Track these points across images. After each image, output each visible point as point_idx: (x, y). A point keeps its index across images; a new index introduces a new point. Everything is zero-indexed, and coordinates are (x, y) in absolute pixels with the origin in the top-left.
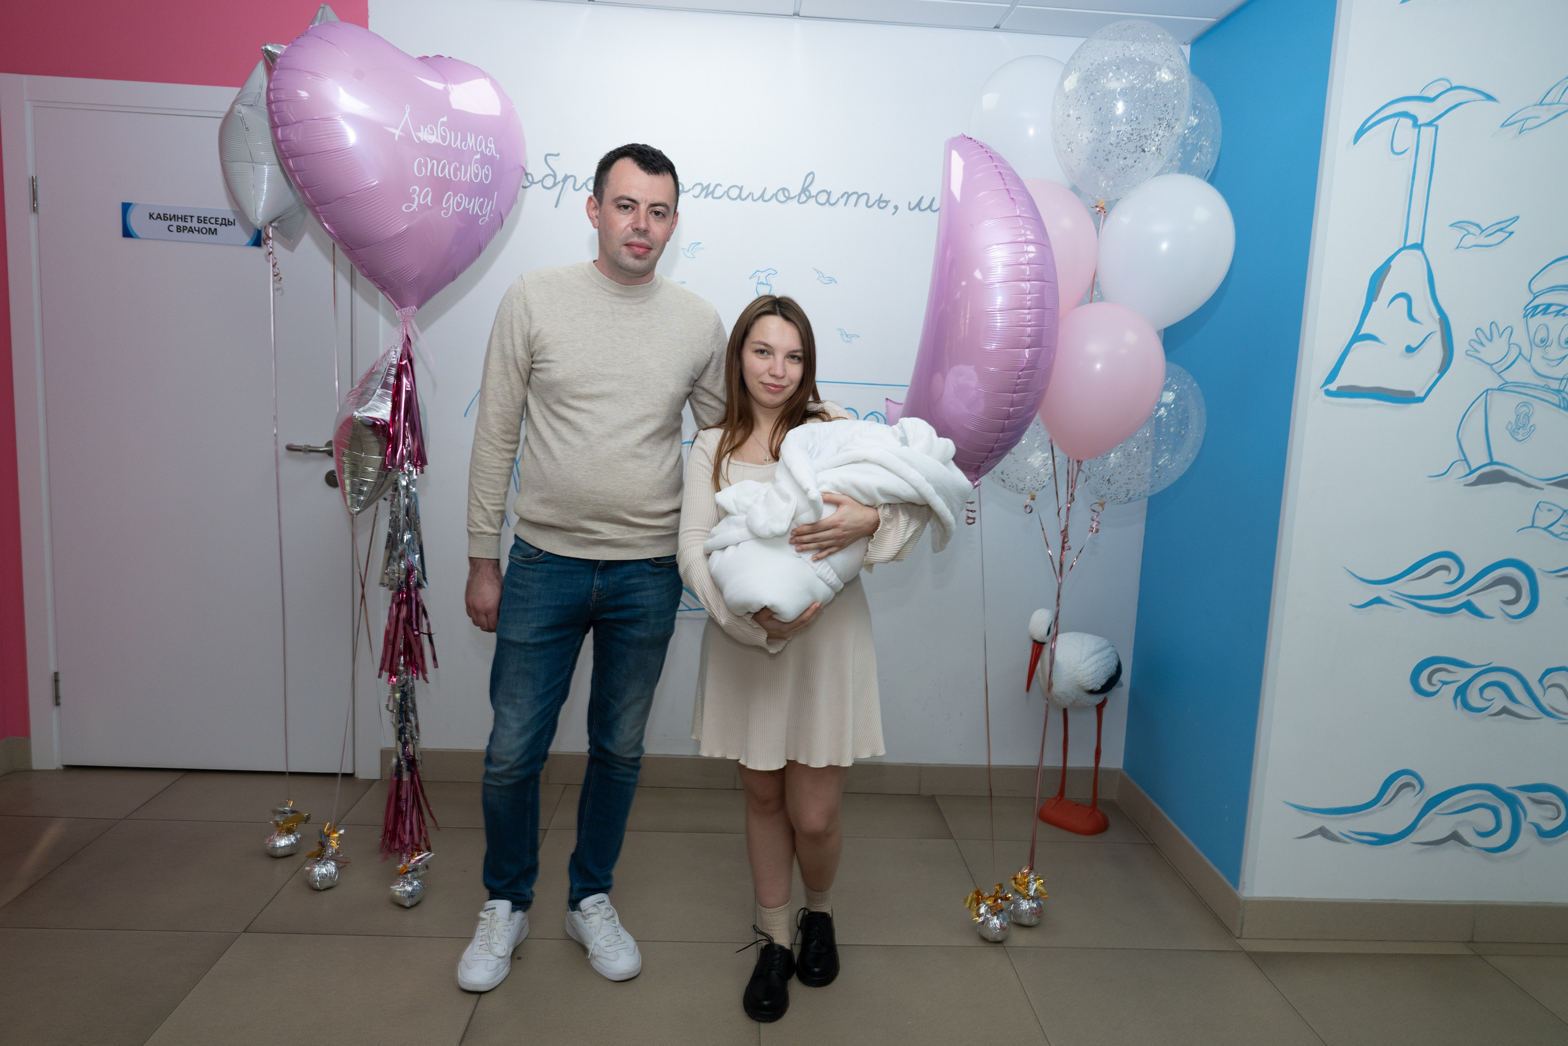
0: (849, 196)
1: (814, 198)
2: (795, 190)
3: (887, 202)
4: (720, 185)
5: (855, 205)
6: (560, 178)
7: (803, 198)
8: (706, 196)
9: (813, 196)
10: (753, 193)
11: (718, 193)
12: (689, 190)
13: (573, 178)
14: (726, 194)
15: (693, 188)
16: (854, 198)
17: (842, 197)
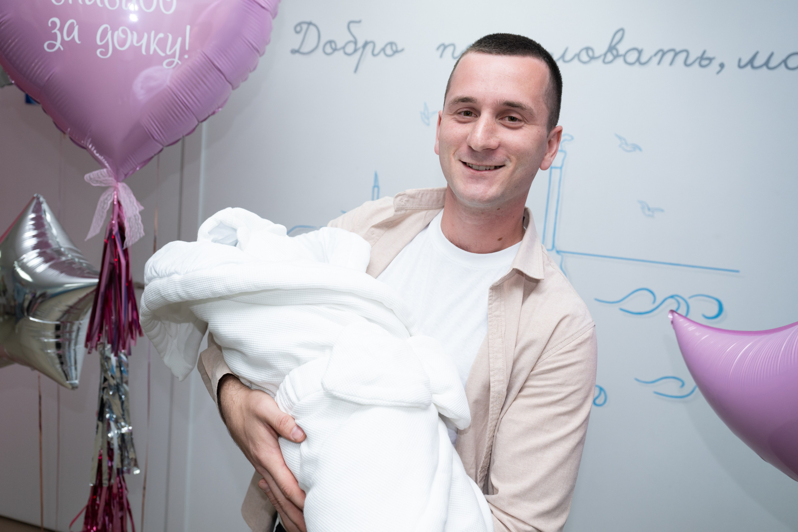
0: (664, 54)
1: (622, 58)
2: (600, 49)
3: (711, 60)
5: (671, 64)
6: (360, 44)
7: (610, 57)
9: (621, 55)
13: (371, 44)
16: (670, 55)
17: (655, 55)
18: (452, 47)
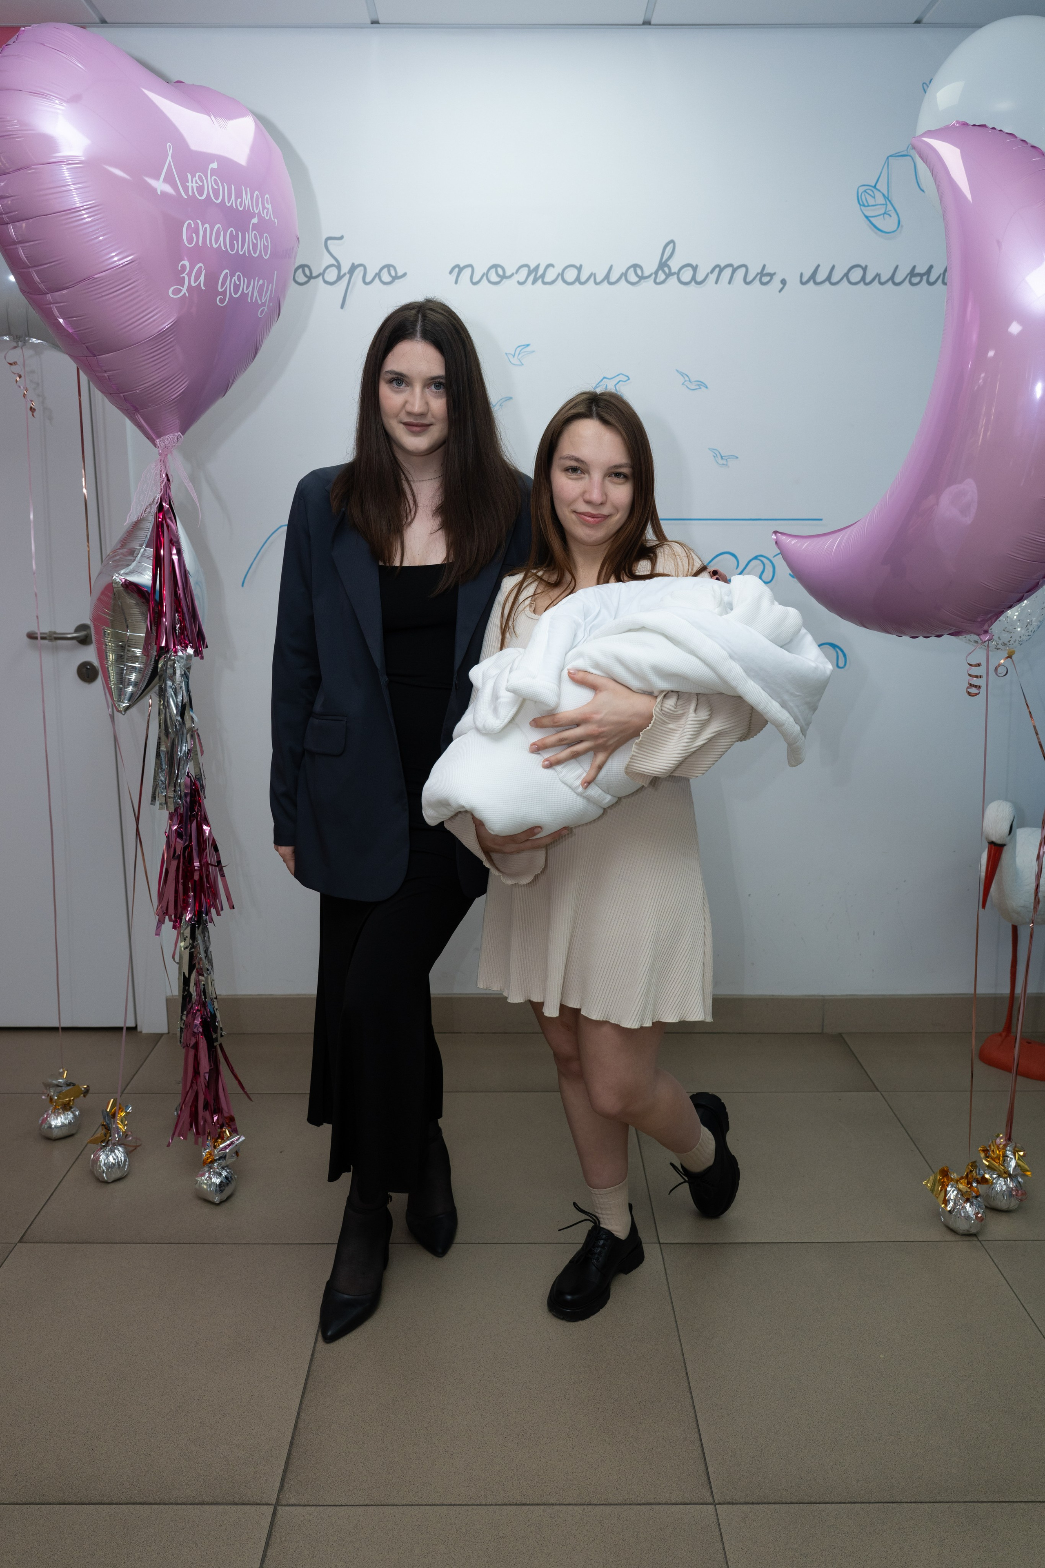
0: (721, 270)
1: (676, 276)
2: (650, 267)
3: (771, 275)
4: (553, 266)
5: (730, 282)
6: (345, 269)
7: (661, 276)
8: (534, 282)
9: (674, 273)
10: (595, 274)
11: (550, 276)
12: (512, 275)
13: (362, 268)
14: (560, 277)
15: (517, 272)
16: (728, 272)
17: (712, 271)
18: (470, 269)
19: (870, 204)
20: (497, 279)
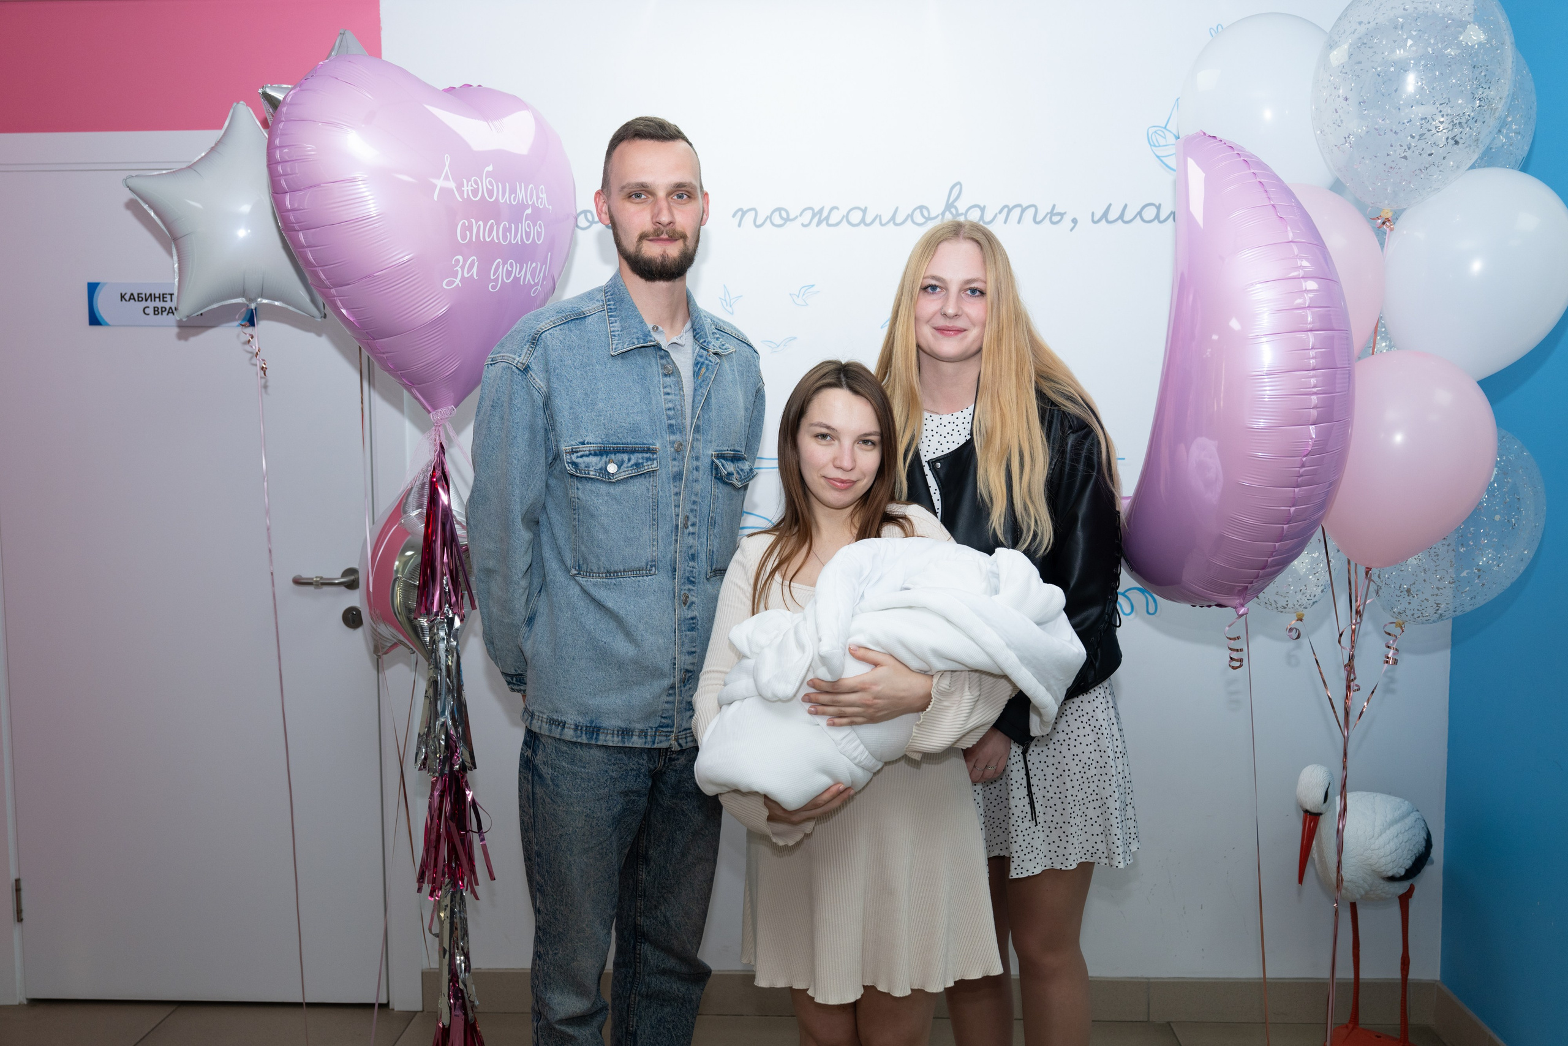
2: (937, 206)
3: (1062, 215)
4: (837, 208)
8: (818, 225)
9: (962, 214)
10: (880, 216)
11: (835, 218)
12: (796, 217)
14: (845, 219)
15: (801, 215)
16: (1017, 212)
17: (1001, 212)
18: (753, 212)
19: (1161, 144)
20: (781, 222)
